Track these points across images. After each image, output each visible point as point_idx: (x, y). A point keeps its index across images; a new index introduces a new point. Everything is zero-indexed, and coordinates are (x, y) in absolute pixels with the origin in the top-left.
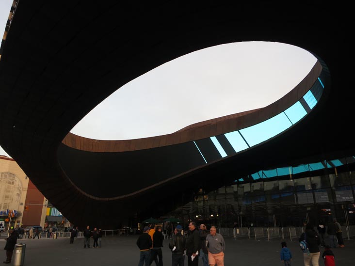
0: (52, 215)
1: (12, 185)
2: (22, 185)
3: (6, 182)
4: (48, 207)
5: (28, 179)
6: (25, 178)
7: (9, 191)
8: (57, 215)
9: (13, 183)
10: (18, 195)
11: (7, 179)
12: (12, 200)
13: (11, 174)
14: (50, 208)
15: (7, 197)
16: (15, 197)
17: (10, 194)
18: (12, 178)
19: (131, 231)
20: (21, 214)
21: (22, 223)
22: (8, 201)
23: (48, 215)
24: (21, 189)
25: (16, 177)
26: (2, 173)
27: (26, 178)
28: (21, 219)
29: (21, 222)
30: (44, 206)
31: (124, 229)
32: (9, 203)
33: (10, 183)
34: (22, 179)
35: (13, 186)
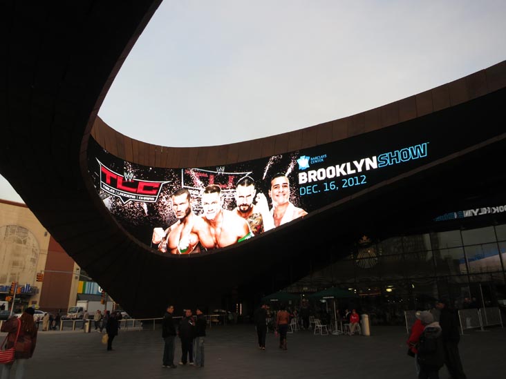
0: (86, 292)
1: (23, 245)
2: (39, 246)
3: (14, 241)
4: (80, 280)
5: (49, 235)
6: (44, 234)
7: (18, 255)
8: (95, 293)
9: (25, 242)
10: (33, 261)
11: (15, 235)
12: (24, 268)
13: (21, 227)
14: (83, 282)
15: (15, 264)
16: (29, 264)
17: (20, 259)
18: (22, 234)
19: (230, 318)
20: (38, 290)
21: (40, 305)
22: (17, 270)
23: (81, 292)
24: (38, 252)
25: (29, 234)
26: (7, 226)
27: (46, 235)
28: (37, 298)
29: (38, 303)
30: (73, 279)
31: (216, 313)
32: (19, 274)
33: (19, 242)
34: (39, 236)
35: (25, 246)
